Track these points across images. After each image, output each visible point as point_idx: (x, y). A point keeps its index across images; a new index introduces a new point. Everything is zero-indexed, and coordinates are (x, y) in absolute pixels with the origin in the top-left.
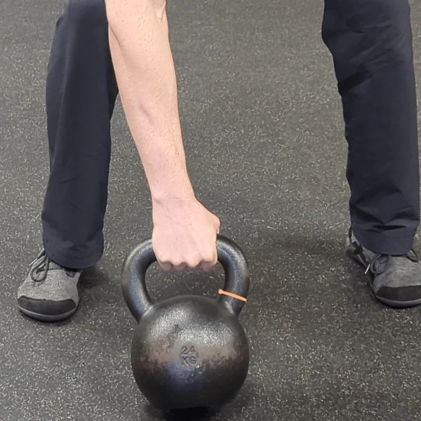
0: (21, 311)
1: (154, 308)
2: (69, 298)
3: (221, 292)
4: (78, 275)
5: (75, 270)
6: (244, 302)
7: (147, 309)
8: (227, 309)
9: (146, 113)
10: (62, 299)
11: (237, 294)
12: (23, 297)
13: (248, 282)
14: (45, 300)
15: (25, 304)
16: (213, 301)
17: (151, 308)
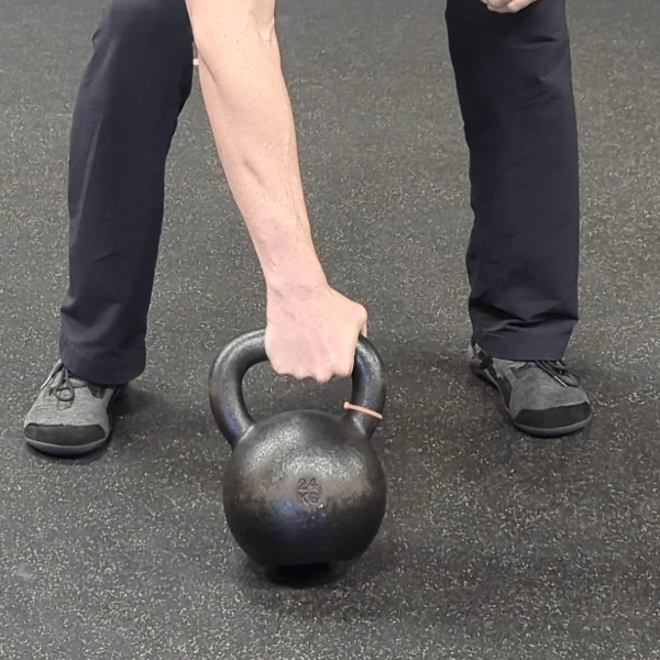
0: (29, 445)
1: (256, 428)
2: (96, 423)
3: (347, 405)
4: (109, 392)
5: (104, 387)
6: (379, 419)
7: (247, 430)
8: (356, 429)
9: (253, 170)
10: (87, 424)
11: (370, 409)
12: (30, 424)
13: (384, 392)
14: (62, 425)
15: (34, 433)
16: (338, 418)
17: (251, 428)
